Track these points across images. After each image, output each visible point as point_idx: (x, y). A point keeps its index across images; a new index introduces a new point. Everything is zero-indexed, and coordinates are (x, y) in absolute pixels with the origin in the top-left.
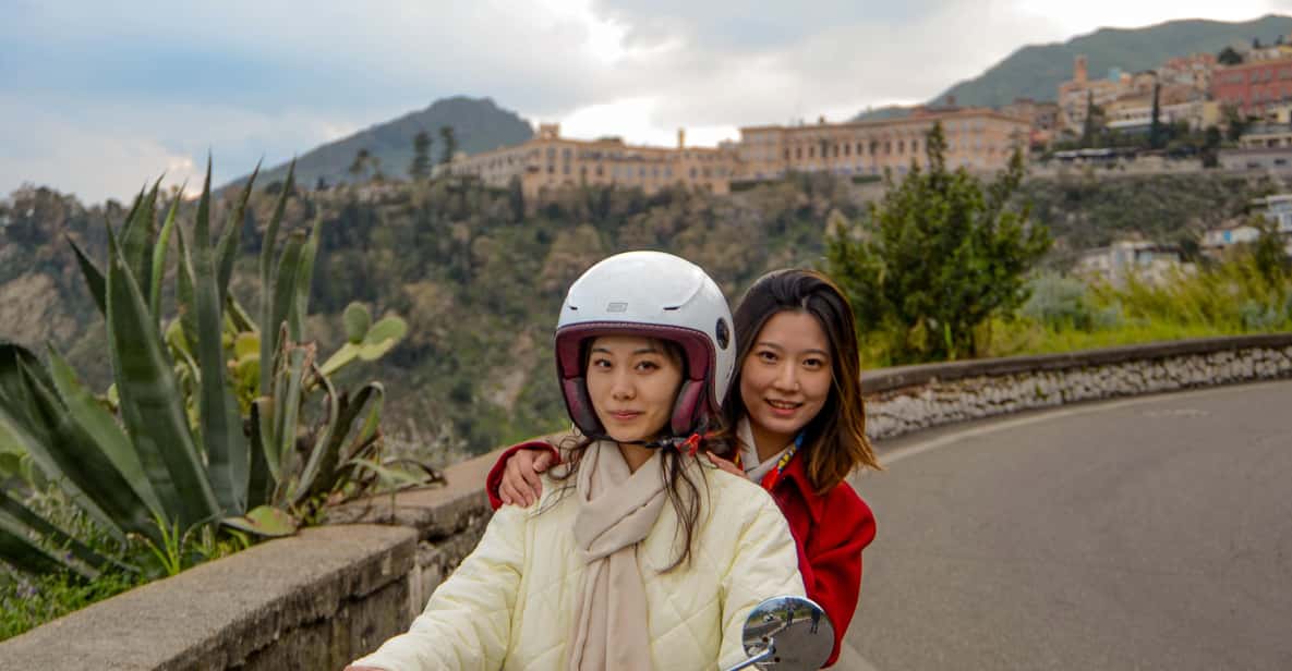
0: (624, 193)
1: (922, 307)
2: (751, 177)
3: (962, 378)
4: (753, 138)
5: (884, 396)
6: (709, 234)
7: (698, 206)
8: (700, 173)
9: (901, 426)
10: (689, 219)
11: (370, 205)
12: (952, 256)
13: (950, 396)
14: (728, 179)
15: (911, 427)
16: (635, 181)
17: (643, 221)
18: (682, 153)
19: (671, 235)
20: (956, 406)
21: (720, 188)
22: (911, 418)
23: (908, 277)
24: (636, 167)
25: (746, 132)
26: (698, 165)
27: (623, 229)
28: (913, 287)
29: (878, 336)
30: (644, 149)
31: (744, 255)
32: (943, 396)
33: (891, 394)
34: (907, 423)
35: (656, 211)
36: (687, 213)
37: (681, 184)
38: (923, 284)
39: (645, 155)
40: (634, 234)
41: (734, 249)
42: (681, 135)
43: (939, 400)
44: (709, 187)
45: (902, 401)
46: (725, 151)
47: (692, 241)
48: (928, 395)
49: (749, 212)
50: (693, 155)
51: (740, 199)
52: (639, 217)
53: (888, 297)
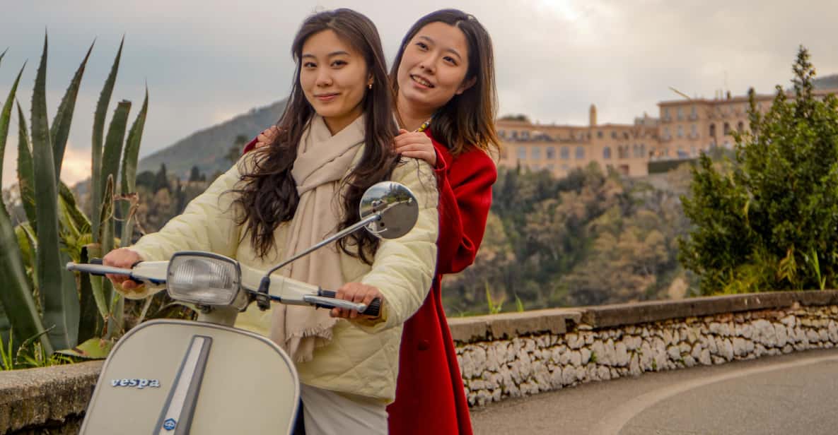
0: (530, 176)
1: (790, 237)
2: (672, 156)
3: (829, 305)
4: (673, 113)
5: (741, 318)
6: (626, 221)
7: (614, 189)
8: (615, 153)
9: (760, 350)
10: (603, 205)
12: (819, 184)
13: (816, 323)
14: (647, 159)
15: (772, 352)
16: (543, 164)
17: (551, 207)
18: (593, 133)
19: (585, 223)
20: (822, 332)
21: (638, 169)
22: (771, 342)
23: (774, 207)
24: (544, 148)
25: (664, 106)
26: (613, 145)
27: (529, 217)
28: (781, 217)
29: (748, 269)
30: (553, 127)
31: (667, 242)
32: (807, 322)
33: (748, 316)
34: (767, 348)
35: (565, 196)
36: (601, 198)
37: (593, 165)
38: (791, 214)
39: (553, 135)
40: (542, 223)
41: (654, 236)
42: (593, 111)
43: (803, 326)
44: (626, 167)
45: (760, 324)
46: (642, 130)
47: (607, 228)
48: (790, 320)
49: (671, 195)
50: (607, 134)
51: (660, 182)
52: (547, 203)
53: (754, 227)
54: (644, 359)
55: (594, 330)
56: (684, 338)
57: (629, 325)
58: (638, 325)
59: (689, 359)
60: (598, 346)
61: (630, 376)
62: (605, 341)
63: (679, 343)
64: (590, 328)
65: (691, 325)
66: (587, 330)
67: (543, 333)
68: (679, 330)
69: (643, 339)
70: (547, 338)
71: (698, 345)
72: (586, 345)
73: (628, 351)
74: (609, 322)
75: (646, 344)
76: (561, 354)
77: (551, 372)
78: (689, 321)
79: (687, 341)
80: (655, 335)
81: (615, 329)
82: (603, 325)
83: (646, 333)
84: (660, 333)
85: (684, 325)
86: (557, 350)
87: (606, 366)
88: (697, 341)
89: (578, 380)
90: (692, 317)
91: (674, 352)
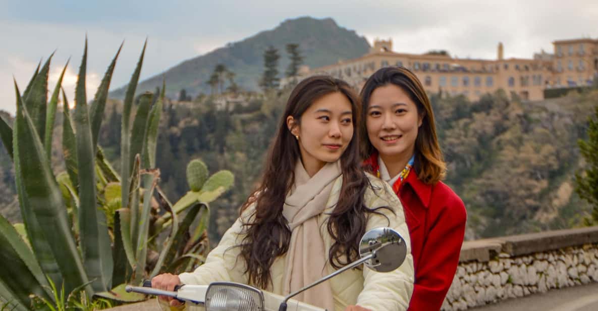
0: (449, 100)
2: (564, 84)
4: (565, 50)
6: (526, 136)
7: (515, 111)
8: (517, 82)
10: (507, 123)
11: (226, 113)
14: (543, 87)
16: (460, 90)
17: (466, 125)
18: (501, 65)
19: (493, 138)
21: (536, 95)
24: (460, 77)
25: (558, 44)
26: (516, 75)
27: (448, 133)
30: (469, 61)
31: (557, 155)
35: (477, 116)
36: (506, 118)
37: (500, 91)
39: (468, 67)
40: (458, 138)
41: (548, 149)
42: (501, 48)
44: (526, 93)
46: (540, 63)
47: (510, 142)
49: (561, 116)
50: (512, 66)
51: (553, 105)
52: (462, 122)
54: (550, 279)
55: (512, 258)
56: (581, 261)
57: (539, 253)
58: (545, 252)
59: (585, 278)
60: (514, 270)
61: (538, 293)
62: (519, 266)
63: (577, 265)
64: (507, 256)
65: (587, 251)
66: (505, 258)
67: (471, 261)
68: (578, 255)
69: (549, 262)
70: (475, 265)
71: (592, 266)
72: (505, 270)
73: (537, 273)
74: (523, 250)
75: (551, 267)
76: (485, 277)
77: (477, 292)
78: (586, 247)
79: (583, 263)
80: (559, 260)
81: (527, 256)
82: (518, 253)
83: (551, 258)
84: (562, 257)
85: (582, 251)
86: (482, 274)
87: (520, 285)
88: (592, 263)
89: (497, 298)
90: (588, 244)
91: (573, 272)
